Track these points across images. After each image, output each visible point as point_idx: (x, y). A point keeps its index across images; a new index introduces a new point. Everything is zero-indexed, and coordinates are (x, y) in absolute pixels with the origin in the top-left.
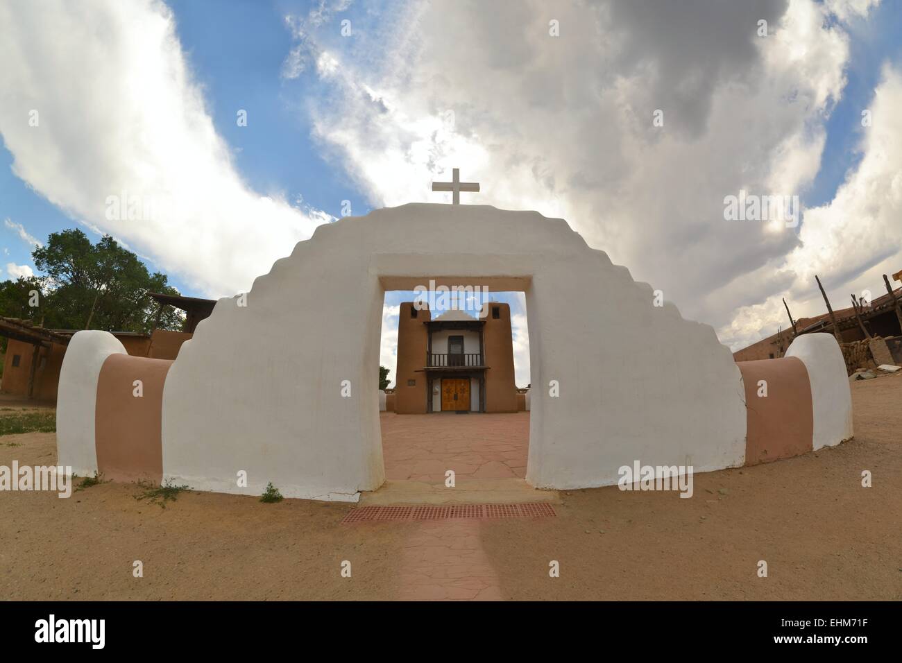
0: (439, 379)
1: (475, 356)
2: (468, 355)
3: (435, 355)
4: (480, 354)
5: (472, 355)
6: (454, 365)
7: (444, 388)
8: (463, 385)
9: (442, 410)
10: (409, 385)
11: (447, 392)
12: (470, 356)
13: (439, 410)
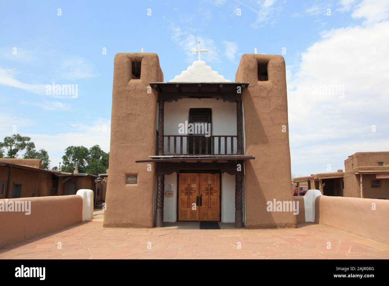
0: (175, 174)
1: (229, 139)
2: (220, 137)
3: (169, 137)
4: (237, 137)
5: (226, 137)
6: (197, 153)
7: (183, 187)
8: (209, 182)
9: (178, 220)
10: (127, 183)
11: (187, 194)
12: (223, 139)
13: (174, 219)
